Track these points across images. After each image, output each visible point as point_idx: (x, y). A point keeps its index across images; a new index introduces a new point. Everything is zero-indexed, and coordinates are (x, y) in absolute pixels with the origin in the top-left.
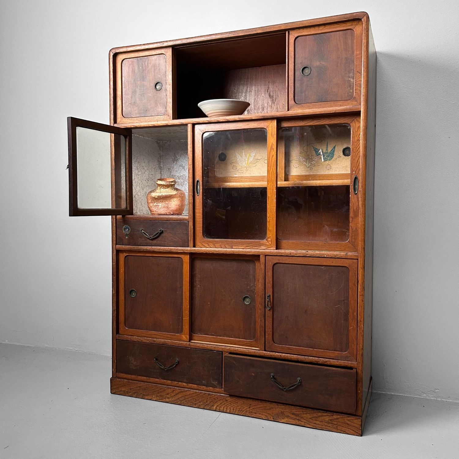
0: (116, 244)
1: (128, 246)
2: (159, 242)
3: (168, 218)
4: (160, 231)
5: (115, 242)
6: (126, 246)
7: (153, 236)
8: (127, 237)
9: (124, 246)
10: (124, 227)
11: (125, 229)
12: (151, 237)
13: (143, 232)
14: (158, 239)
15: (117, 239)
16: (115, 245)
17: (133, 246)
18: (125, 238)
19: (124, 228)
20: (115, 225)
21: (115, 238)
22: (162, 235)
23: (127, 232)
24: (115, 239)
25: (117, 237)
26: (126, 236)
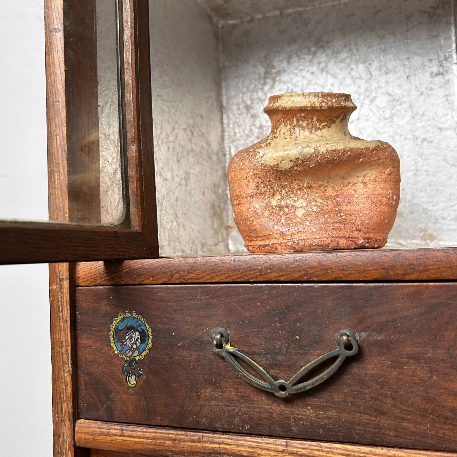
0: (76, 415)
1: (140, 431)
2: (332, 413)
3: (393, 267)
4: (349, 347)
5: (67, 407)
6: (129, 430)
7: (295, 377)
8: (133, 380)
9: (115, 429)
10: (116, 321)
11: (120, 335)
12: (282, 388)
13: (232, 354)
14: (325, 395)
15: (82, 387)
16: (67, 423)
17: (172, 434)
18: (122, 383)
19: (117, 331)
20: (66, 313)
21: (69, 386)
22: (356, 369)
23: (132, 350)
24: (69, 391)
25: (82, 378)
26: (128, 375)
